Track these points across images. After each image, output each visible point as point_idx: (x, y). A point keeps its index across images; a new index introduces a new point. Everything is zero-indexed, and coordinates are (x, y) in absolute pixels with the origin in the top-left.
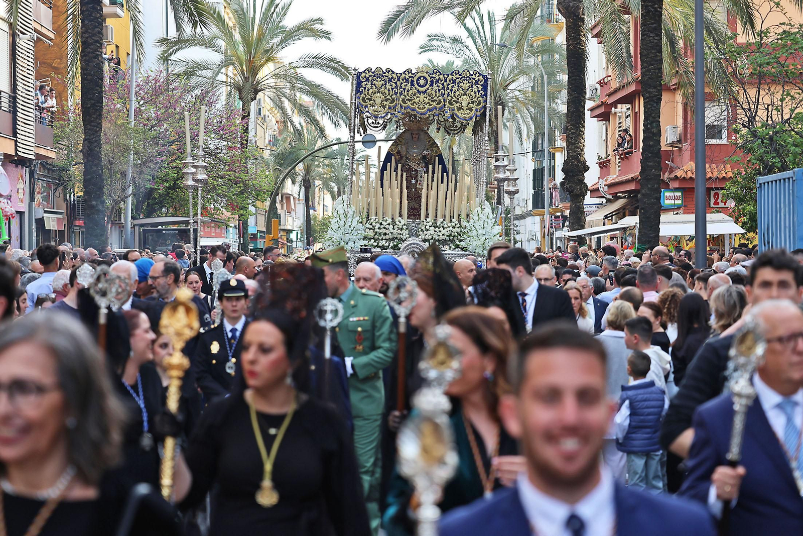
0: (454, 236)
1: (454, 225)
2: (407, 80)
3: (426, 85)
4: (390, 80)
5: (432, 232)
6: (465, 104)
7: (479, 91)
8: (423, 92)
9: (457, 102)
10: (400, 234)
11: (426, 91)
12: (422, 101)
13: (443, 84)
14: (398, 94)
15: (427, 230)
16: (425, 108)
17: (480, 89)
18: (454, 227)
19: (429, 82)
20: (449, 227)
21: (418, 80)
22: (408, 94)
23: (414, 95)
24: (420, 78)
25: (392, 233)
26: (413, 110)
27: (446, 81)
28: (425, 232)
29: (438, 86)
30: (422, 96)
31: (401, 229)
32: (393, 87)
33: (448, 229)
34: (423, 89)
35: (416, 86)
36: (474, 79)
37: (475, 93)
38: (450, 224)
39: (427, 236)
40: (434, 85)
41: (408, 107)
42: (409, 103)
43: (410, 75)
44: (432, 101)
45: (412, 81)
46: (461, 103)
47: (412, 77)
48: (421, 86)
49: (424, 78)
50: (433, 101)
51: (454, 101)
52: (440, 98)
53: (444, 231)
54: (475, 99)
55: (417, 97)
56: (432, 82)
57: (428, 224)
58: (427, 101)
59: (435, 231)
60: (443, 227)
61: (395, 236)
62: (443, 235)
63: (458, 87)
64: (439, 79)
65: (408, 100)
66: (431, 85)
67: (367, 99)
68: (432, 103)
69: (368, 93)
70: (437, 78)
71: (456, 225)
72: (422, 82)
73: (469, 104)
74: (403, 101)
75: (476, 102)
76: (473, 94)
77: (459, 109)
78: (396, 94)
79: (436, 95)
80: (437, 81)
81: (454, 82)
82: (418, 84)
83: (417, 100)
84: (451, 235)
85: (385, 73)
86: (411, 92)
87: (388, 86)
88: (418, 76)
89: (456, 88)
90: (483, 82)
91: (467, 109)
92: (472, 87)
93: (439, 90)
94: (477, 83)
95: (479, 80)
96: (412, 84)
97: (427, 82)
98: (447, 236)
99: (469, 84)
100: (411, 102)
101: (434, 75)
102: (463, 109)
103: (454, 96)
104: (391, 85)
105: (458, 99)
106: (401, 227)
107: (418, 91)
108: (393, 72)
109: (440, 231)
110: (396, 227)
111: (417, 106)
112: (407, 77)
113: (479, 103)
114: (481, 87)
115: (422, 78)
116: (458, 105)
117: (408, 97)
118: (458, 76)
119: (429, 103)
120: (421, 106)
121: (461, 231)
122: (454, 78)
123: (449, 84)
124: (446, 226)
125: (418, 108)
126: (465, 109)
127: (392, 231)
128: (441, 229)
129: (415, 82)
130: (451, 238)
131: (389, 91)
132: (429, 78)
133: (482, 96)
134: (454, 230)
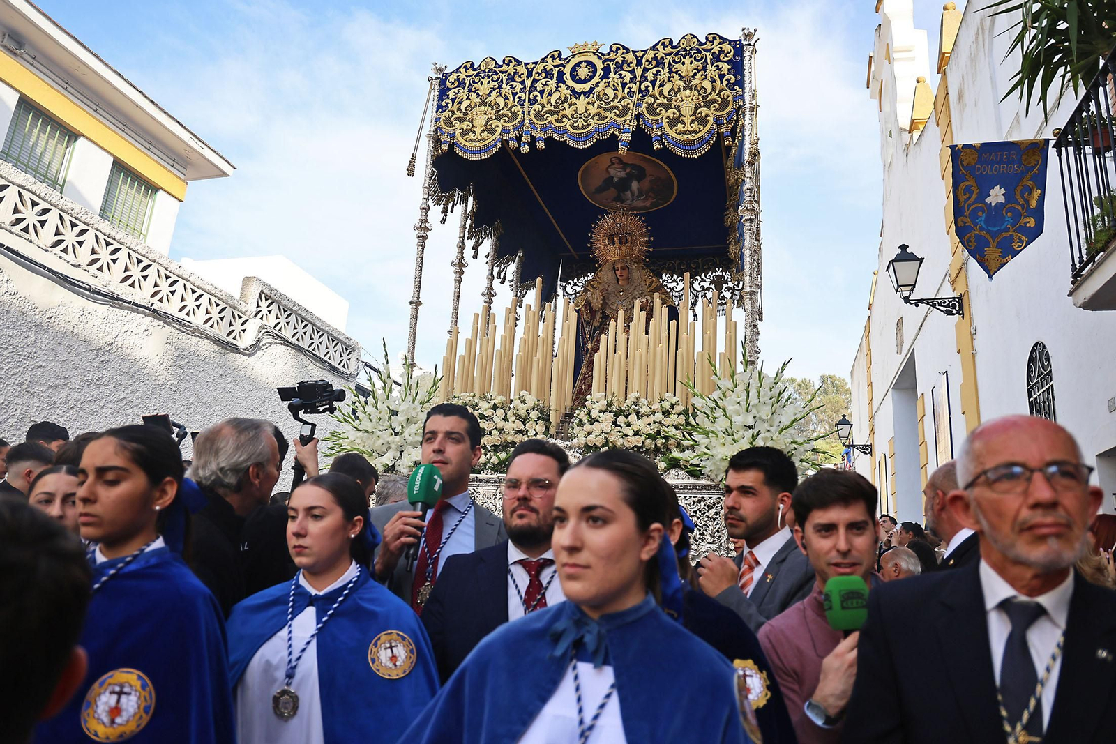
0: (667, 438)
1: (666, 405)
2: (548, 74)
3: (592, 77)
4: (511, 78)
5: (606, 426)
6: (687, 109)
7: (722, 77)
8: (585, 93)
9: (667, 107)
10: (521, 432)
11: (592, 89)
12: (581, 110)
13: (632, 72)
14: (527, 104)
15: (593, 421)
16: (589, 125)
17: (725, 70)
18: (666, 413)
19: (599, 71)
20: (654, 413)
21: (574, 69)
22: (549, 102)
23: (565, 100)
24: (578, 64)
25: (501, 430)
26: (562, 131)
27: (639, 63)
28: (588, 427)
29: (621, 77)
30: (582, 103)
31: (524, 421)
32: (518, 90)
33: (652, 418)
34: (587, 87)
35: (570, 82)
36: (709, 50)
37: (713, 81)
38: (656, 406)
39: (592, 437)
40: (612, 75)
41: (549, 126)
42: (551, 119)
43: (557, 62)
44: (605, 110)
45: (561, 74)
46: (678, 108)
47: (561, 65)
48: (580, 82)
49: (589, 63)
50: (610, 110)
51: (660, 105)
52: (625, 102)
53: (637, 424)
54: (714, 96)
55: (570, 105)
56: (607, 70)
57: (595, 405)
58: (593, 110)
59: (615, 423)
60: (638, 413)
61: (510, 439)
62: (636, 433)
63: (671, 72)
64: (624, 61)
65: (550, 112)
66: (606, 75)
67: (455, 119)
68: (607, 114)
69: (459, 109)
70: (620, 60)
71: (673, 406)
72: (583, 72)
73: (697, 108)
74: (539, 116)
75: (715, 101)
76: (708, 85)
77: (673, 122)
78: (521, 102)
79: (616, 96)
80: (620, 67)
81: (660, 63)
82: (573, 78)
83: (568, 112)
84: (658, 433)
85: (501, 66)
86: (555, 96)
87: (506, 89)
88: (573, 62)
89: (664, 73)
90: (731, 55)
91: (693, 122)
92: (704, 69)
93: (624, 85)
94: (716, 58)
95: (721, 52)
96: (560, 79)
97: (595, 72)
98: (649, 436)
99: (695, 64)
100: (556, 117)
101: (612, 56)
102: (683, 122)
103: (661, 93)
104: (512, 87)
105: (670, 100)
106: (523, 413)
107: (574, 91)
108: (519, 63)
109: (629, 425)
110: (510, 413)
111: (569, 123)
112: (550, 67)
113: (725, 103)
114: (726, 67)
115: (584, 64)
116: (670, 113)
117: (549, 108)
118: (669, 50)
119: (598, 114)
120: (580, 123)
121: (687, 423)
122: (660, 55)
123: (646, 70)
124: (644, 409)
125: (572, 126)
126: (687, 120)
127: (501, 424)
128: (633, 418)
129: (568, 75)
130: (660, 442)
131: (506, 98)
132: (599, 65)
133: (731, 86)
134: (667, 421)
